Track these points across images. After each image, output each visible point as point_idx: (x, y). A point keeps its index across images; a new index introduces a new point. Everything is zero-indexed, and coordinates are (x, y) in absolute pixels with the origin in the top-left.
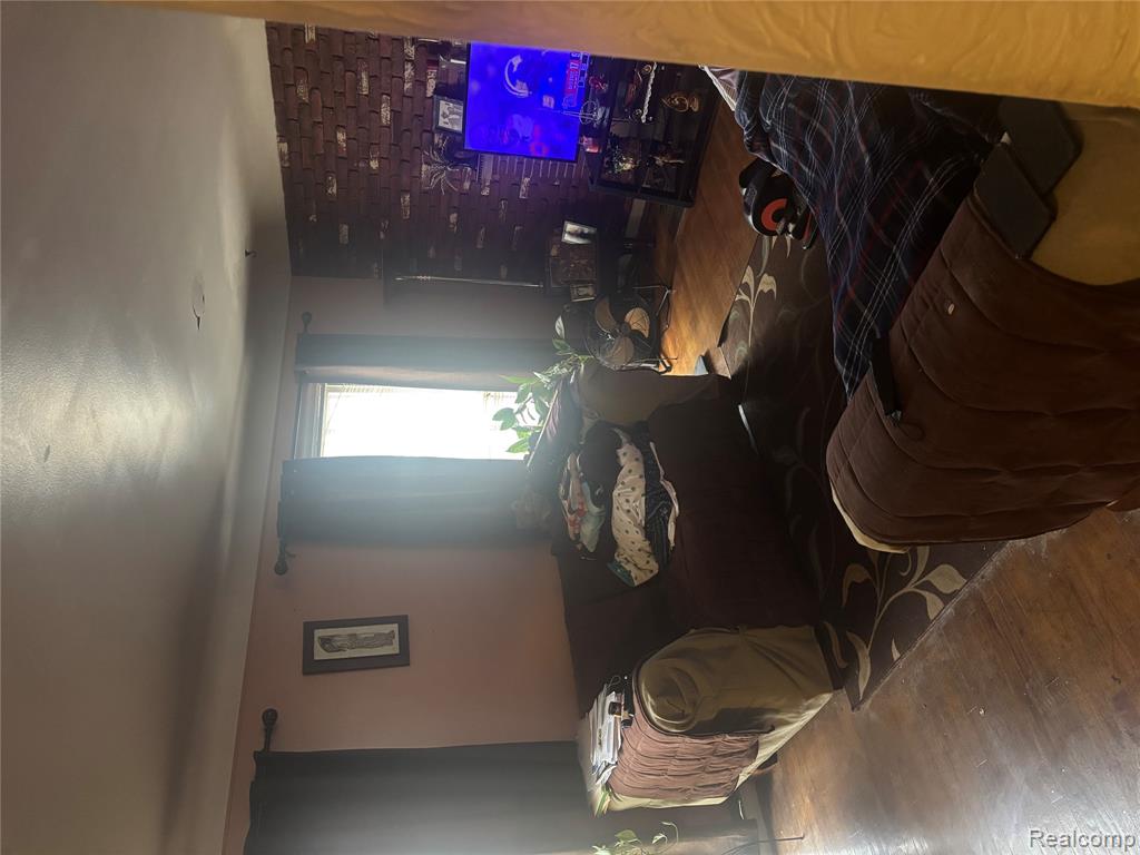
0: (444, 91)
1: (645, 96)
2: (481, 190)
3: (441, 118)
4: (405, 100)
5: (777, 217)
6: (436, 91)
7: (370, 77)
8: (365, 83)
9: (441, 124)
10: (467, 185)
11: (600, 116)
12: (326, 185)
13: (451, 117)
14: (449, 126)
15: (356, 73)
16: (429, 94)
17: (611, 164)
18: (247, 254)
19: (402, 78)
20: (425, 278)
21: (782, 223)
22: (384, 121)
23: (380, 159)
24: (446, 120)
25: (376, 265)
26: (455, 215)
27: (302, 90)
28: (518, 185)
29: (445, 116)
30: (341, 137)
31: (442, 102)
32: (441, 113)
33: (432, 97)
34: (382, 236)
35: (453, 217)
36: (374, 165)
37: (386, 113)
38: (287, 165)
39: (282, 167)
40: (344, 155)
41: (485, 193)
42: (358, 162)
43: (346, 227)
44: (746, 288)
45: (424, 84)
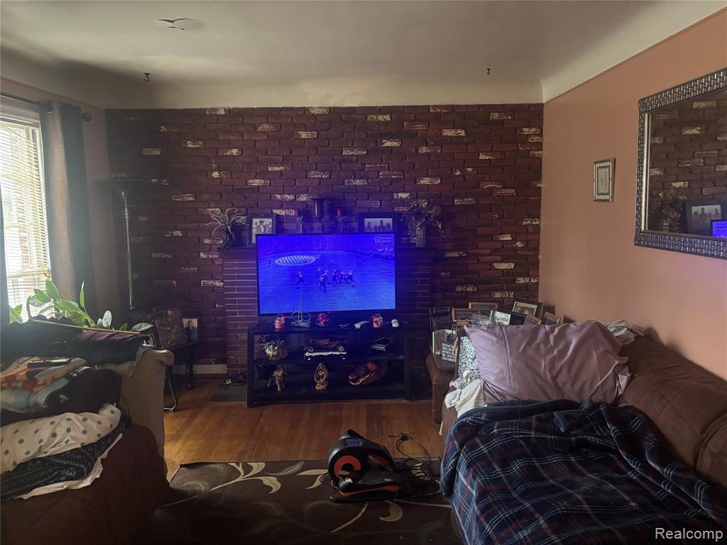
0: (279, 220)
1: (323, 352)
2: (204, 252)
3: (259, 220)
4: (269, 195)
5: (347, 467)
6: (277, 215)
7: (281, 172)
8: (276, 169)
9: (255, 220)
10: (207, 241)
11: (302, 324)
12: (194, 140)
13: (262, 227)
14: (254, 226)
15: (283, 164)
16: (275, 211)
17: (268, 340)
18: (147, 74)
19: (283, 193)
20: (127, 214)
21: (347, 473)
22: (251, 181)
23: (220, 179)
24: (258, 224)
25: (125, 176)
26: (180, 235)
27: (266, 127)
28: (213, 278)
29: (261, 222)
30: (235, 151)
31: (271, 220)
32: (263, 220)
33: (272, 213)
34: (154, 181)
35: (179, 233)
36: (216, 174)
37: (257, 182)
38: (207, 113)
39: (205, 109)
40: (220, 154)
41: (202, 255)
42: (215, 163)
43: (159, 153)
44: (248, 469)
45: (281, 207)
